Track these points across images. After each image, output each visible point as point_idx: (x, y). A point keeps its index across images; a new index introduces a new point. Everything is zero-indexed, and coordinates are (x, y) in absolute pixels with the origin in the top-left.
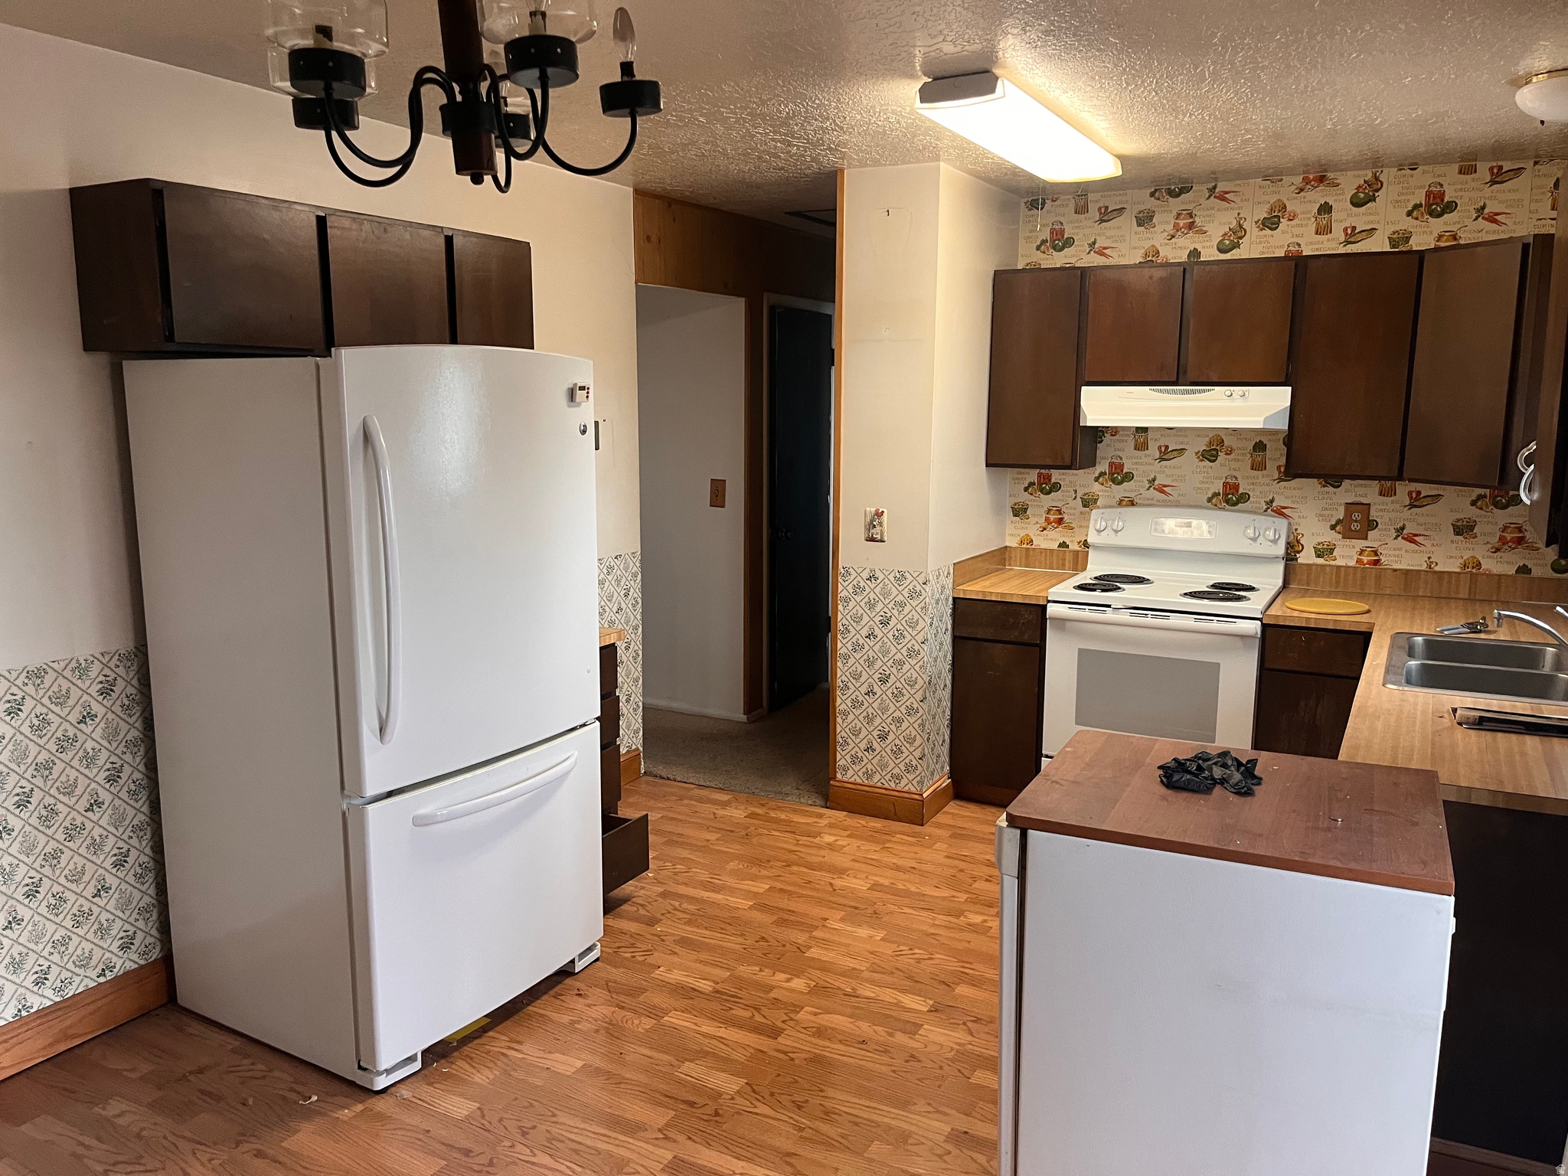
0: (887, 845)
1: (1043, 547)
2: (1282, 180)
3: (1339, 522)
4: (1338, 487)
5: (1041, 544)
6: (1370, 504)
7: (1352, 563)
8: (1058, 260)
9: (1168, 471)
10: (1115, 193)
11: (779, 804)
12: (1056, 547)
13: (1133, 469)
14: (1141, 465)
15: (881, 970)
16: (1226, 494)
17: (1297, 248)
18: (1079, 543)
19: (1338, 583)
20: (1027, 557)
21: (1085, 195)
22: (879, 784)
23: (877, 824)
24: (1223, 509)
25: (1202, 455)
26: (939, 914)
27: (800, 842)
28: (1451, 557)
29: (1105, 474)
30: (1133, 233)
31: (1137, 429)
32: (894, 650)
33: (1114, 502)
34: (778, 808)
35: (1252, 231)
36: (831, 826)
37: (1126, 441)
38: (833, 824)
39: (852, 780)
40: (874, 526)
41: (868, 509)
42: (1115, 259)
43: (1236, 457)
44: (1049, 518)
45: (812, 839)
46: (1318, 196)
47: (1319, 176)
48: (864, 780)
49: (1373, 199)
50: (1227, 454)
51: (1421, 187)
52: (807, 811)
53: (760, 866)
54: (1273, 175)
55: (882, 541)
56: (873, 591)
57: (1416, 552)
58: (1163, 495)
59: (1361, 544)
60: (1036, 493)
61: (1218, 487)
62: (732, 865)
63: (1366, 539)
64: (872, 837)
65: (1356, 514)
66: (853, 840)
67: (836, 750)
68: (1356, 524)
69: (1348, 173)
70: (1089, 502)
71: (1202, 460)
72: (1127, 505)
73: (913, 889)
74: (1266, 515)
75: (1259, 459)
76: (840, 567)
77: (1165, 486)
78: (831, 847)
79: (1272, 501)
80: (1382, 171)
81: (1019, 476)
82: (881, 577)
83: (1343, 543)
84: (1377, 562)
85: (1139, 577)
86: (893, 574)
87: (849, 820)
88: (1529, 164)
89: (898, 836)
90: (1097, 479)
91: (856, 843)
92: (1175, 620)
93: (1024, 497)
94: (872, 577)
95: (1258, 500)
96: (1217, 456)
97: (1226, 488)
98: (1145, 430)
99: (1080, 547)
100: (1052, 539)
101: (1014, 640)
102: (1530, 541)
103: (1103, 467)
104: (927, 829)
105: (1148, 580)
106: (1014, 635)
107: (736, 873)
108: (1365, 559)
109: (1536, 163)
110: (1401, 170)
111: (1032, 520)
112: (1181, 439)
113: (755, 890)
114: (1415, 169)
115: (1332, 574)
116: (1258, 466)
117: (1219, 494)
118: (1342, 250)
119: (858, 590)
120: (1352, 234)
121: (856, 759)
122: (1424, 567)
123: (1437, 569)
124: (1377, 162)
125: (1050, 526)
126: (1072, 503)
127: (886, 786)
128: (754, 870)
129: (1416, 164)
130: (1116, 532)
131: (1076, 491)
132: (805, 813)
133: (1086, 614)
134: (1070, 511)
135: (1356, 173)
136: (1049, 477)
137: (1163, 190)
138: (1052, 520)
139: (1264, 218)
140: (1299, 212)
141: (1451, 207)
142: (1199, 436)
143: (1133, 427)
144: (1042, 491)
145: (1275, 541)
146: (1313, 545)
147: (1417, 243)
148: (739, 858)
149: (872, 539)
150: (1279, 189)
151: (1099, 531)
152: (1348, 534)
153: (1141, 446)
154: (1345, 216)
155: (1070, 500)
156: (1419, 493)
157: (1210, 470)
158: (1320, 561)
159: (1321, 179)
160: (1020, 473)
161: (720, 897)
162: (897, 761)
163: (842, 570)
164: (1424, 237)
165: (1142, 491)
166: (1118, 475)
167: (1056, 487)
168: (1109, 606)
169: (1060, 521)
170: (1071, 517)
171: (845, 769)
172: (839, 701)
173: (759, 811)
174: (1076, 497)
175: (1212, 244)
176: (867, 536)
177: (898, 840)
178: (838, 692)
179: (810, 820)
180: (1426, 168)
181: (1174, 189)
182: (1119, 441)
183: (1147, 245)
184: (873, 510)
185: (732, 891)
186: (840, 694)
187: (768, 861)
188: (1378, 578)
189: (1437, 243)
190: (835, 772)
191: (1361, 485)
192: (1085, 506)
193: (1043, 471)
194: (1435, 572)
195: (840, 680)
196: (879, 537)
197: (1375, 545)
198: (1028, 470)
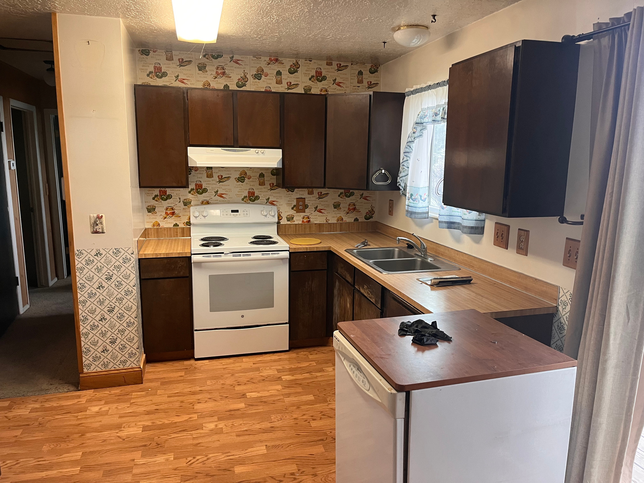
0: (132, 401)
1: (165, 227)
2: (261, 58)
3: (294, 206)
4: (293, 191)
5: (164, 226)
6: (305, 198)
7: (300, 222)
8: (160, 82)
9: (223, 187)
10: (186, 52)
11: (46, 397)
12: (172, 226)
13: (207, 187)
14: (210, 184)
15: (189, 478)
16: (249, 197)
17: (269, 89)
18: (184, 223)
19: (296, 231)
20: (157, 232)
21: (171, 51)
22: (113, 369)
23: (116, 391)
24: (249, 203)
25: (238, 179)
26: (191, 431)
27: (79, 417)
28: (333, 217)
29: (194, 189)
30: (197, 74)
31: (207, 168)
32: (116, 293)
33: (199, 203)
34: (47, 400)
35: (251, 80)
36: (89, 401)
37: (202, 174)
38: (90, 399)
39: (95, 370)
40: (97, 225)
41: (92, 215)
42: (189, 84)
43: (253, 180)
44: (167, 212)
45: (85, 413)
46: (276, 67)
47: (275, 59)
48: (102, 368)
49: (296, 71)
50: (248, 179)
51: (314, 69)
52: (68, 396)
53: (65, 441)
54: (257, 54)
55: (103, 233)
56: (99, 262)
57: (322, 216)
58: (222, 199)
59: (303, 214)
60: (159, 200)
61: (246, 194)
62: (45, 448)
63: (305, 212)
64: (119, 399)
65: (301, 203)
66: (110, 405)
67: (82, 356)
68: (301, 207)
69: (287, 59)
70: (187, 203)
71: (238, 182)
72: (205, 204)
73: (167, 422)
74: (267, 205)
75: (262, 181)
76: (75, 250)
77: (223, 194)
78: (98, 414)
79: (269, 199)
80: (299, 60)
81: (149, 192)
82: (104, 253)
83: (297, 215)
84: (309, 221)
85: (222, 237)
86: (112, 251)
87: (97, 394)
88: (349, 64)
89: (133, 394)
90: (190, 192)
91: (114, 406)
92: (254, 256)
93: (153, 203)
94: (98, 254)
95: (263, 199)
96: (244, 180)
97: (249, 194)
98: (211, 168)
99: (185, 225)
100: (170, 223)
101: (176, 276)
102: (358, 209)
103: (192, 186)
104: (145, 385)
105: (226, 238)
106: (175, 274)
107: (52, 452)
108: (305, 220)
109: (352, 64)
110: (306, 60)
111: (158, 214)
112: (228, 172)
113: (73, 459)
114: (311, 61)
115: (294, 228)
116: (262, 184)
117: (247, 197)
118: (286, 91)
119: (89, 262)
120: (290, 85)
121: (96, 359)
122: (325, 222)
123: (330, 222)
124: (297, 56)
125: (168, 216)
126: (179, 204)
127: (118, 368)
128: (63, 445)
129: (311, 59)
130: (205, 217)
131: (180, 199)
132: (67, 398)
133: (212, 258)
134: (177, 208)
135: (290, 59)
136: (166, 192)
137: (210, 55)
138: (169, 213)
139: (255, 74)
140: (269, 73)
141: (324, 78)
142: (236, 171)
143: (205, 167)
144: (162, 199)
145: (274, 216)
146: (286, 216)
147: (313, 91)
148: (47, 440)
149: (96, 232)
150: (260, 62)
151: (196, 217)
152: (298, 211)
153: (210, 176)
154: (287, 78)
155: (177, 203)
156: (321, 193)
157: (242, 186)
158: (289, 223)
159: (277, 60)
160: (150, 190)
161: (55, 472)
162: (123, 354)
163: (77, 252)
164: (316, 89)
165: (212, 197)
166: (200, 189)
167: (169, 197)
168: (223, 253)
169: (173, 214)
170: (179, 211)
171: (89, 366)
172: (81, 328)
173: (37, 406)
174: (180, 201)
175: (234, 83)
176: (92, 230)
177: (135, 396)
178: (81, 323)
179: (76, 401)
180: (315, 61)
181: (215, 55)
182: (200, 173)
183: (205, 80)
184: (95, 215)
185: (59, 465)
186: (82, 324)
187: (68, 436)
188: (310, 228)
189: (321, 93)
190: (83, 369)
191: (301, 191)
192: (185, 205)
193: (161, 189)
194: (329, 223)
195: (81, 316)
196: (101, 230)
197: (308, 214)
198: (154, 189)
